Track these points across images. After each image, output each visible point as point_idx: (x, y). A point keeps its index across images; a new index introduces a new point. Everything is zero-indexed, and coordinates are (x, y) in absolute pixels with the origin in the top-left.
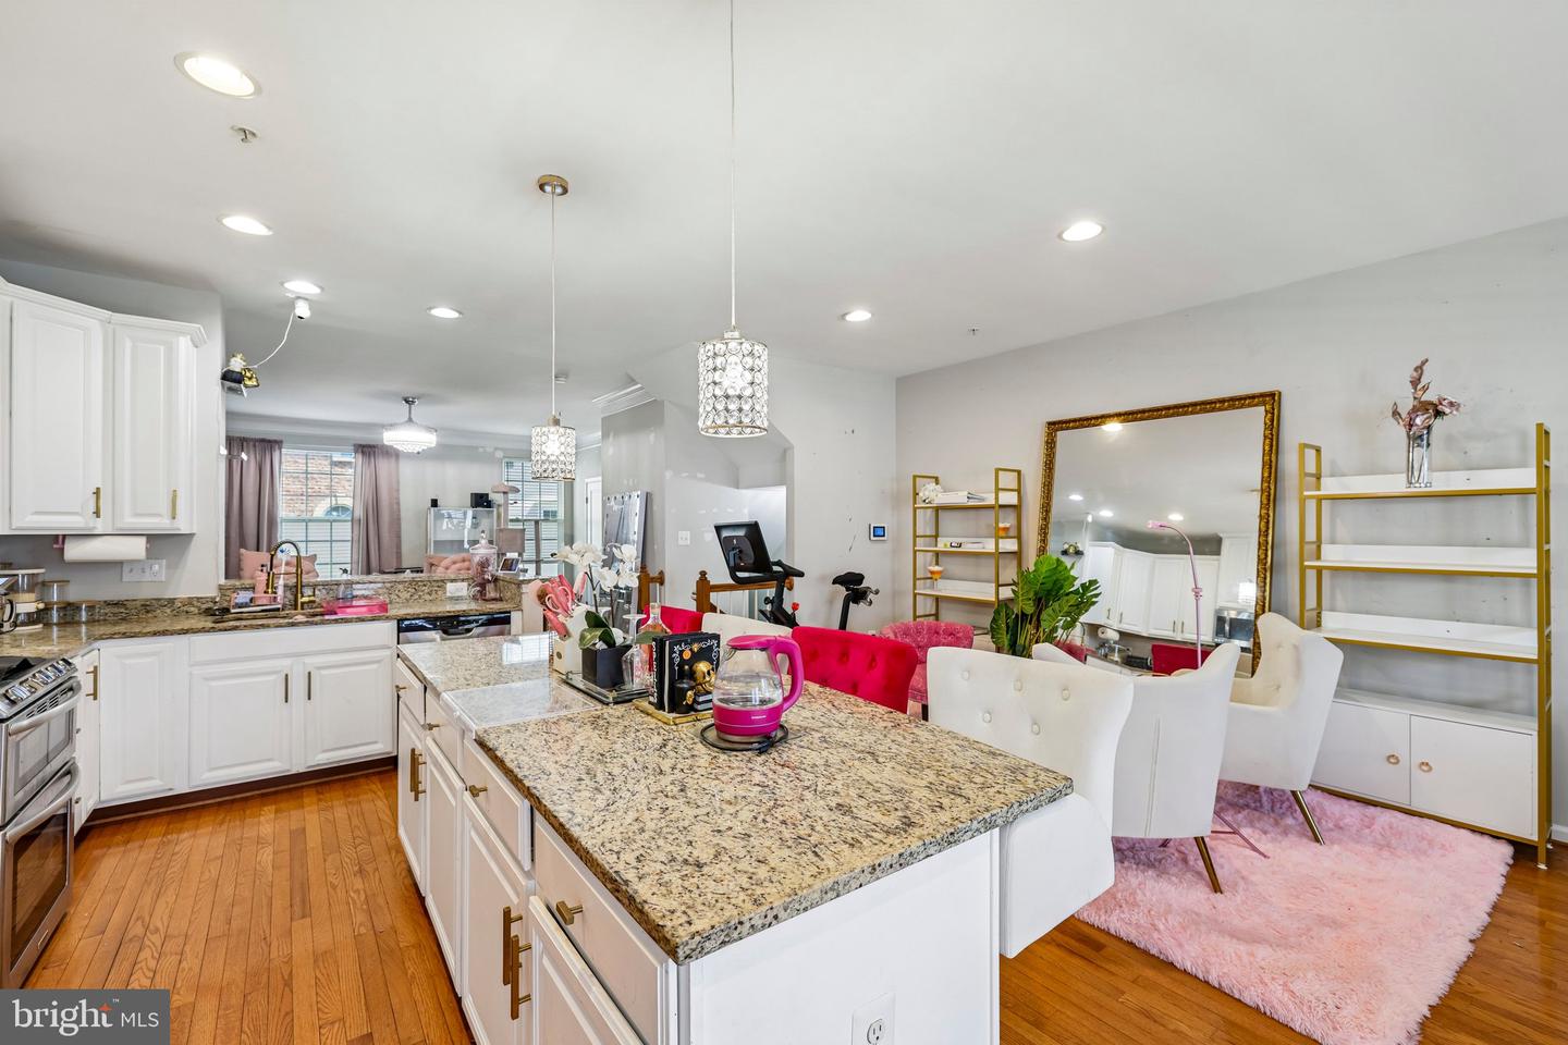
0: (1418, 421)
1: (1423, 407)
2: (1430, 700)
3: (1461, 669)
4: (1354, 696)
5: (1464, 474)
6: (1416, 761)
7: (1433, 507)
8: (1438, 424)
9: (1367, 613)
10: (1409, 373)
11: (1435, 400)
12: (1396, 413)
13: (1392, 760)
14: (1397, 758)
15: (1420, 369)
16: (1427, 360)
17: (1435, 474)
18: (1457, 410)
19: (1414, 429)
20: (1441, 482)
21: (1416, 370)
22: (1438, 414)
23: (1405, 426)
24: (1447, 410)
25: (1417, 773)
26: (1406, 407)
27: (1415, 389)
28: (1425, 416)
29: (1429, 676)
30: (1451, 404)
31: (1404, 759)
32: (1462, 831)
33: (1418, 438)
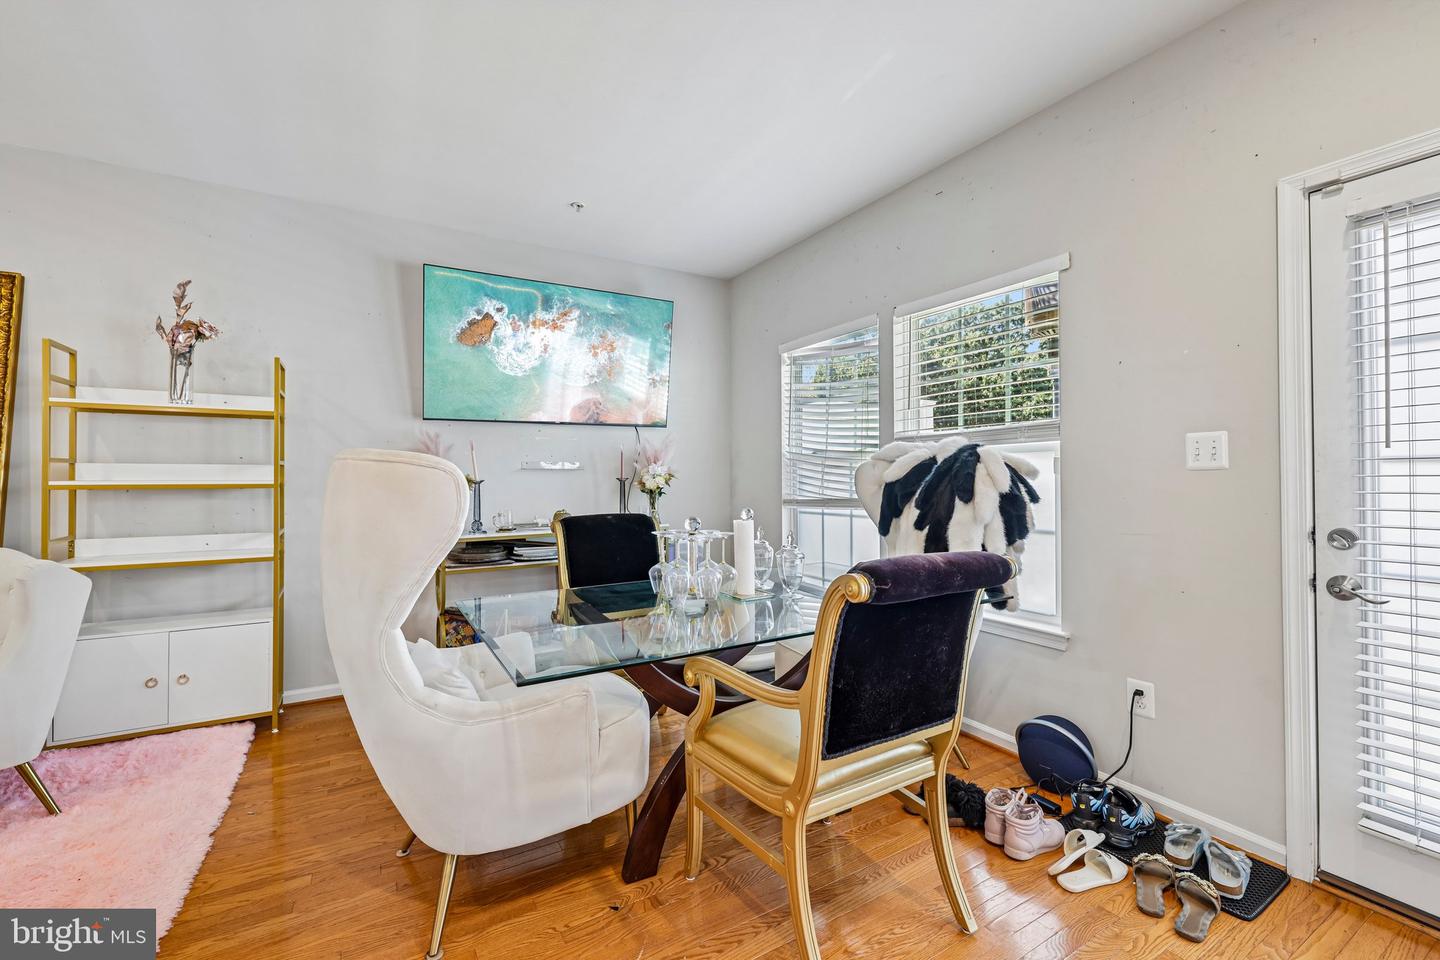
0: (181, 338)
1: (187, 326)
2: (191, 613)
3: (218, 577)
4: (110, 628)
5: (222, 397)
6: (175, 675)
7: (196, 426)
8: (199, 345)
9: (130, 536)
10: (174, 290)
11: (196, 320)
12: (159, 327)
13: (150, 684)
14: (155, 680)
15: (183, 286)
16: (190, 282)
17: (195, 394)
18: (216, 335)
19: (177, 345)
20: (201, 402)
21: (179, 286)
22: (199, 335)
23: (168, 341)
24: (207, 334)
25: (176, 688)
26: (169, 323)
27: (179, 306)
28: (188, 335)
29: (188, 590)
30: (211, 329)
31: (162, 680)
32: (215, 727)
33: (183, 356)
